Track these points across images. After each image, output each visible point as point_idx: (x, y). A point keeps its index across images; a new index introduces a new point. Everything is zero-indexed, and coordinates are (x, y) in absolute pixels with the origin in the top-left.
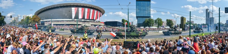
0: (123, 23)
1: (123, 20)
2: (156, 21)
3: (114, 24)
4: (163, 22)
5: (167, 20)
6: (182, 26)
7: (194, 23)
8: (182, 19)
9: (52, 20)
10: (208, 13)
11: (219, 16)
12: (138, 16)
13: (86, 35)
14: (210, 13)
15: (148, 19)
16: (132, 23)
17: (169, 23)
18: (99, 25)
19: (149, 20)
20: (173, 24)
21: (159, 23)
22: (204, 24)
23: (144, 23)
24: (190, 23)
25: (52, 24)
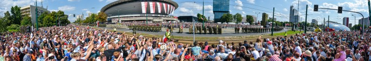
0: (198, 18)
1: (199, 15)
2: (235, 16)
3: (189, 19)
4: (243, 18)
5: (247, 16)
6: (263, 23)
7: (277, 21)
8: (264, 15)
9: (120, 16)
10: (292, 11)
11: (306, 14)
12: (215, 10)
13: (169, 34)
14: (295, 11)
15: (226, 14)
16: (209, 18)
17: (250, 19)
18: (172, 20)
19: (228, 15)
20: (253, 21)
21: (238, 18)
22: (287, 22)
23: (222, 18)
24: (273, 20)
25: (120, 20)
